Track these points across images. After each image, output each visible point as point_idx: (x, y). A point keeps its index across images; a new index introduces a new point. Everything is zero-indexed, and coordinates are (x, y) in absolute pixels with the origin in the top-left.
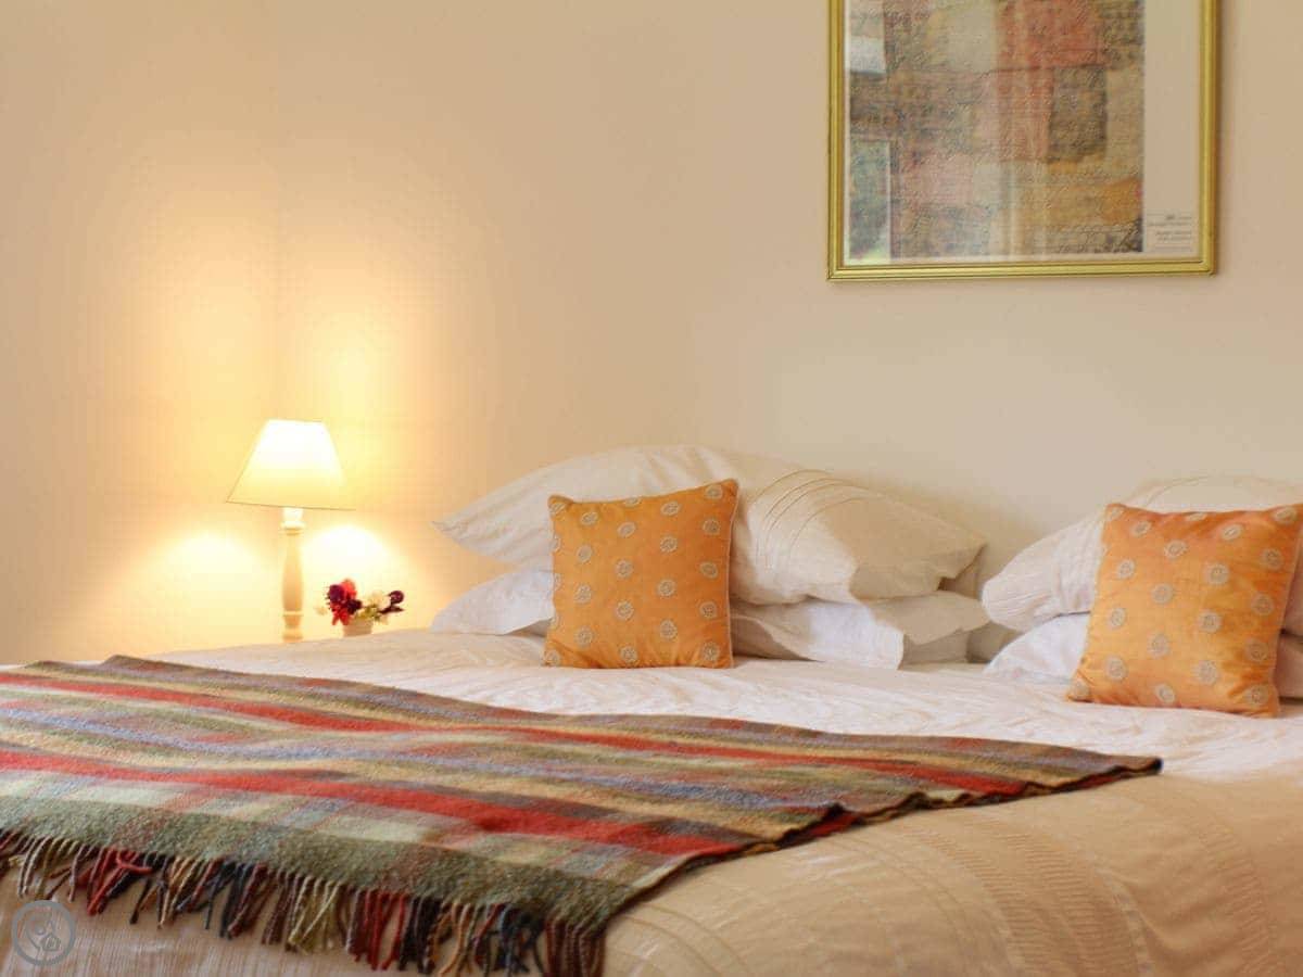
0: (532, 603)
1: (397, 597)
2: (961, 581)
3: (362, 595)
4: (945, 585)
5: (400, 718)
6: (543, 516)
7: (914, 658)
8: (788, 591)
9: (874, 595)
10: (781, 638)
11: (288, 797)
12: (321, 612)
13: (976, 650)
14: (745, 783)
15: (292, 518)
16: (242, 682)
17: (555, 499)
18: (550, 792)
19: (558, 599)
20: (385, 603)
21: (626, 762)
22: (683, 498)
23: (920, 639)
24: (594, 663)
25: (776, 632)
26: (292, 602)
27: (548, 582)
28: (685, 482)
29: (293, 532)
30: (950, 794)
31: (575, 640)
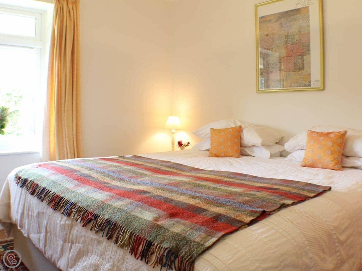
0: (207, 146)
1: (189, 143)
2: (280, 142)
3: (183, 143)
4: (277, 143)
6: (209, 131)
7: (272, 156)
8: (250, 144)
9: (265, 145)
10: (250, 153)
12: (177, 145)
13: (283, 155)
15: (173, 131)
17: (211, 128)
19: (212, 145)
20: (187, 144)
22: (232, 128)
23: (273, 153)
24: (217, 156)
25: (248, 151)
26: (173, 144)
27: (210, 142)
28: (233, 126)
29: (173, 133)
31: (214, 152)
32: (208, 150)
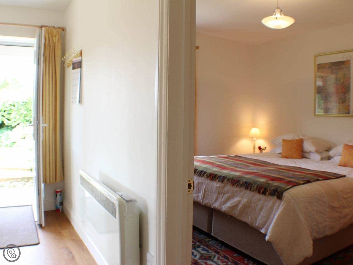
0: (280, 150)
1: (266, 148)
2: (328, 150)
3: (262, 147)
4: (326, 151)
5: (264, 165)
6: (281, 141)
7: (322, 159)
8: (308, 151)
9: (317, 152)
10: (308, 156)
11: (252, 175)
12: (257, 149)
13: (329, 158)
14: (299, 176)
15: (255, 139)
16: (248, 159)
17: (283, 139)
18: (279, 176)
19: (283, 150)
20: (264, 149)
21: (287, 173)
22: (297, 140)
23: (323, 157)
24: (286, 158)
25: (307, 155)
26: (254, 148)
27: (282, 148)
28: (297, 138)
29: (254, 140)
30: (321, 179)
31: (284, 155)
32: (280, 153)
